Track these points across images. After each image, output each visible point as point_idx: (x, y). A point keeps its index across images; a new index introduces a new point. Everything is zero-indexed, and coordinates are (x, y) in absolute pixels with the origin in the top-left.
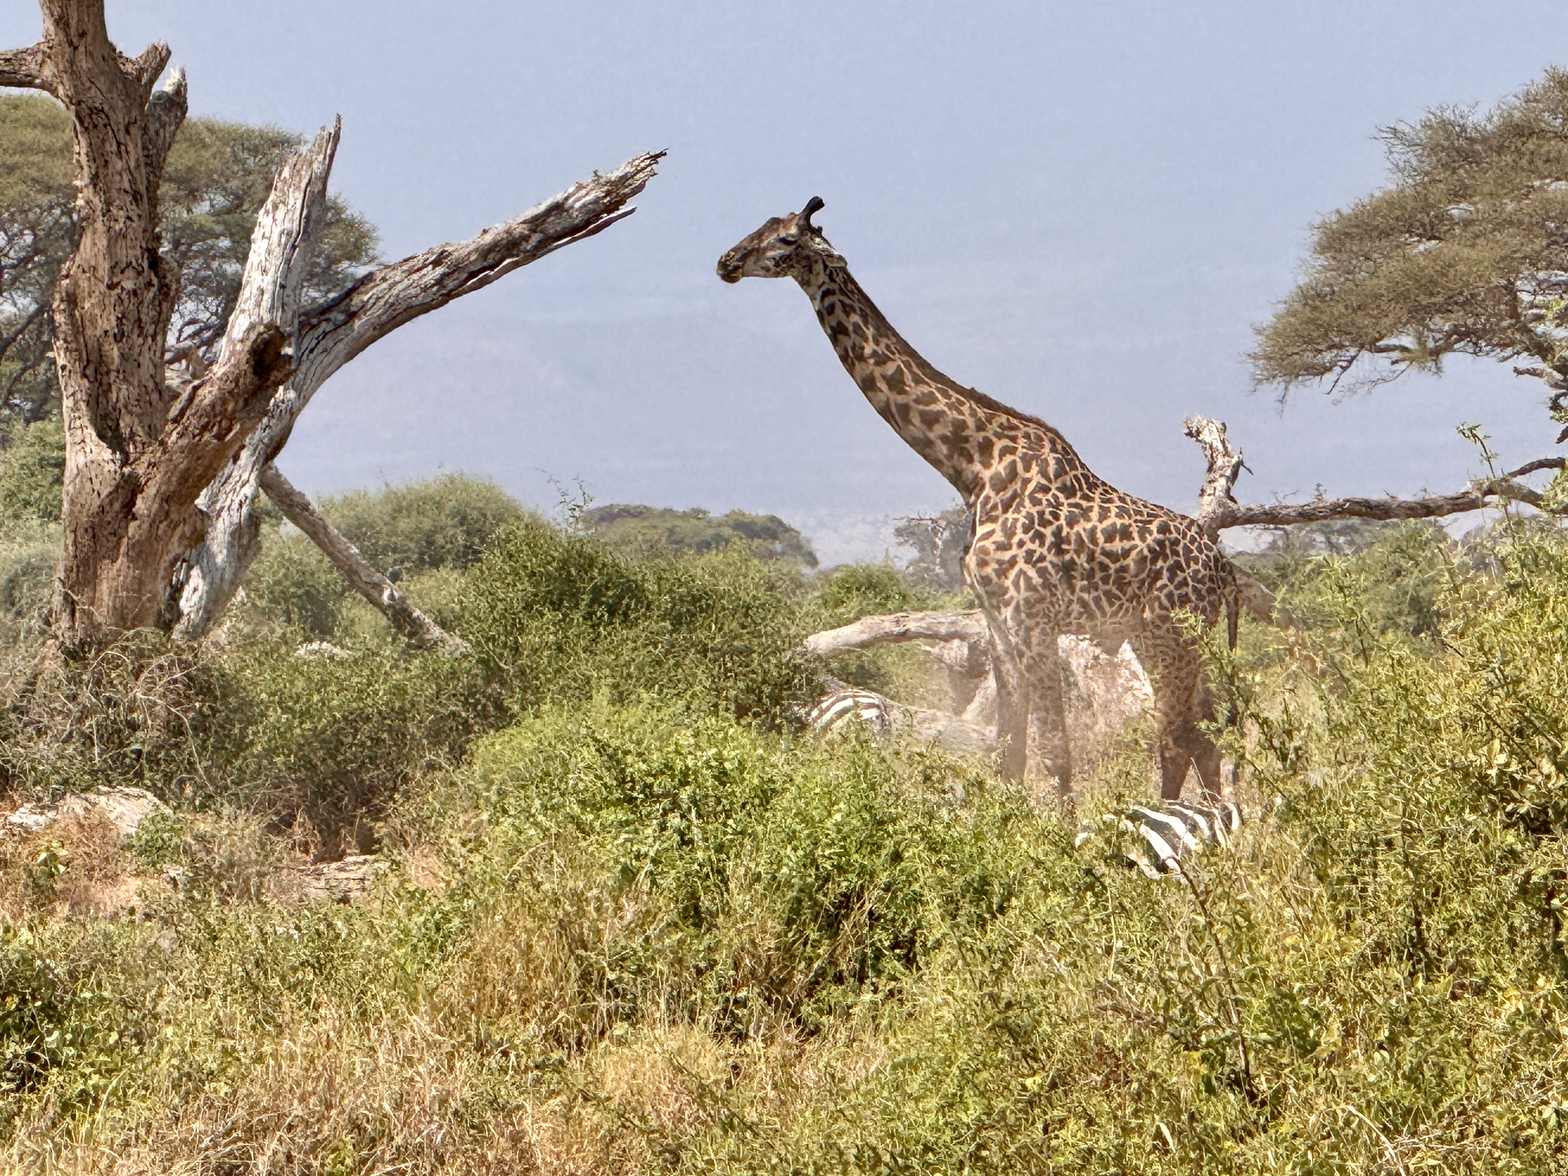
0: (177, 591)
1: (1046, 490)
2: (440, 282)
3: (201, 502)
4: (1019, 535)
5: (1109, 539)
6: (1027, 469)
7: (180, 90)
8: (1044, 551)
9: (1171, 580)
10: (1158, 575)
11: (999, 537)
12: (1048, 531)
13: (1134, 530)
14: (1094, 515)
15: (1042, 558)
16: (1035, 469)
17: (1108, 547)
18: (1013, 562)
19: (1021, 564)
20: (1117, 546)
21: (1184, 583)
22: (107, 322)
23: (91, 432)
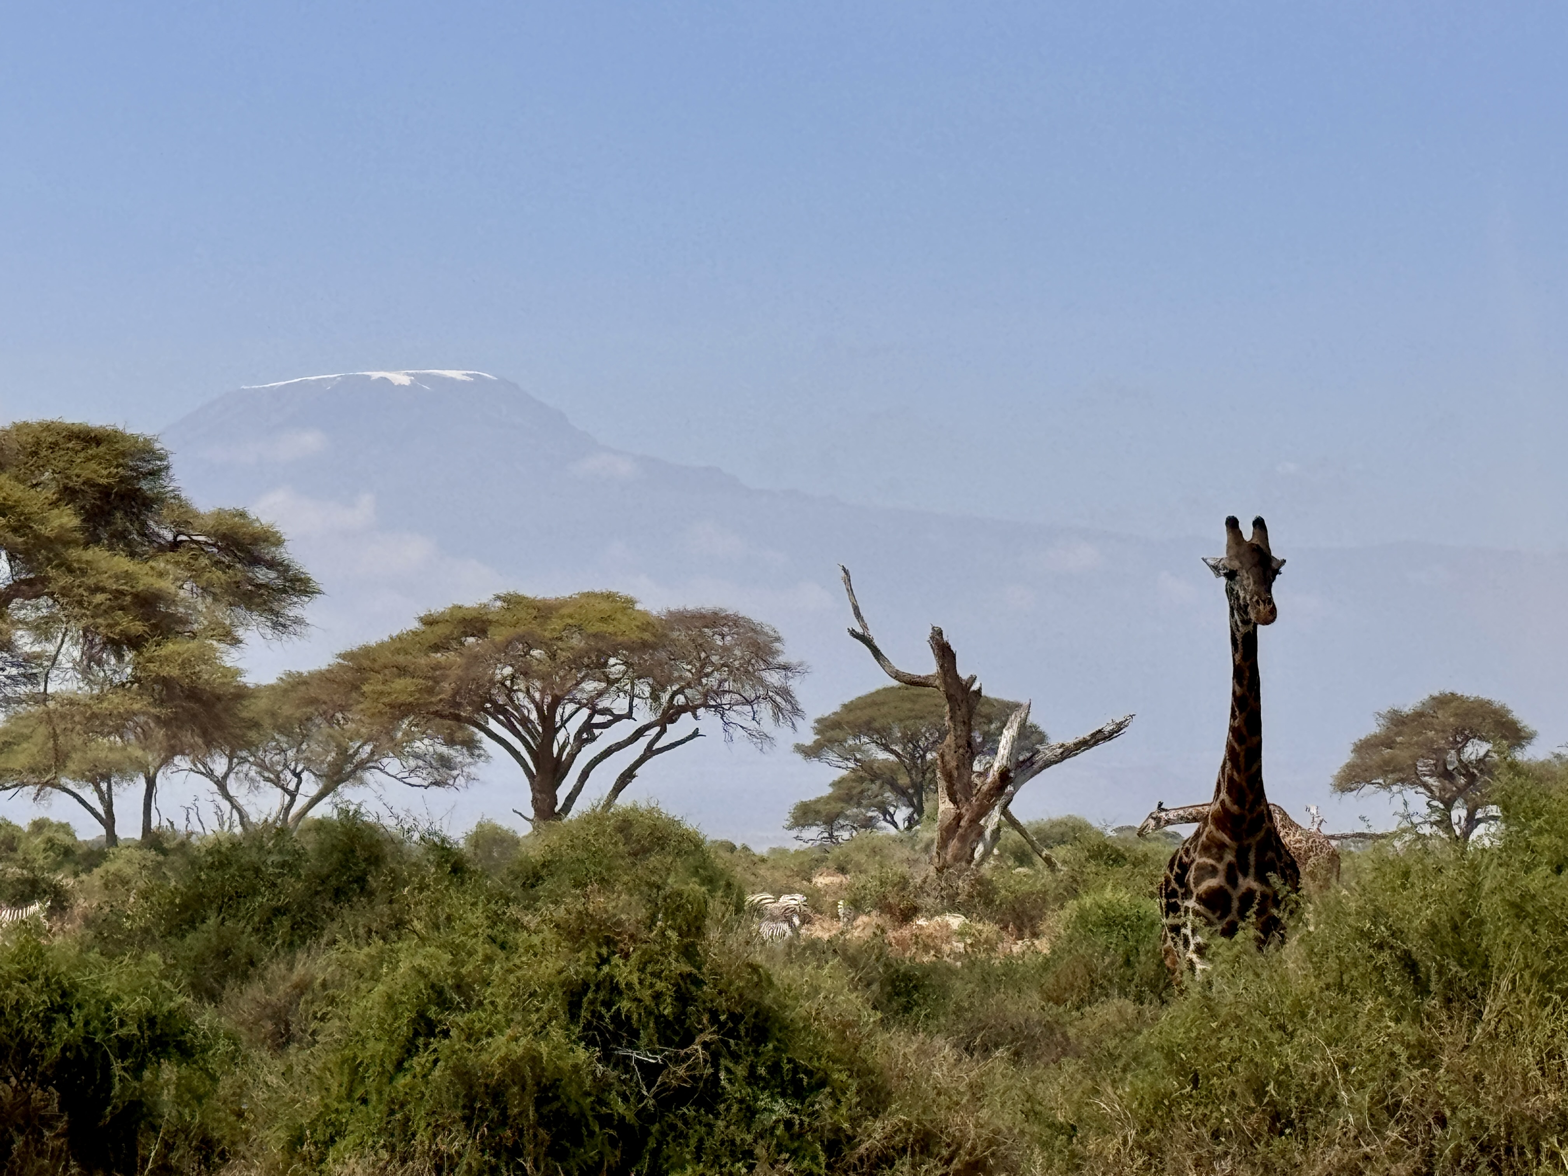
0: (973, 850)
2: (1062, 753)
3: (982, 822)
7: (980, 689)
22: (954, 764)
23: (947, 799)
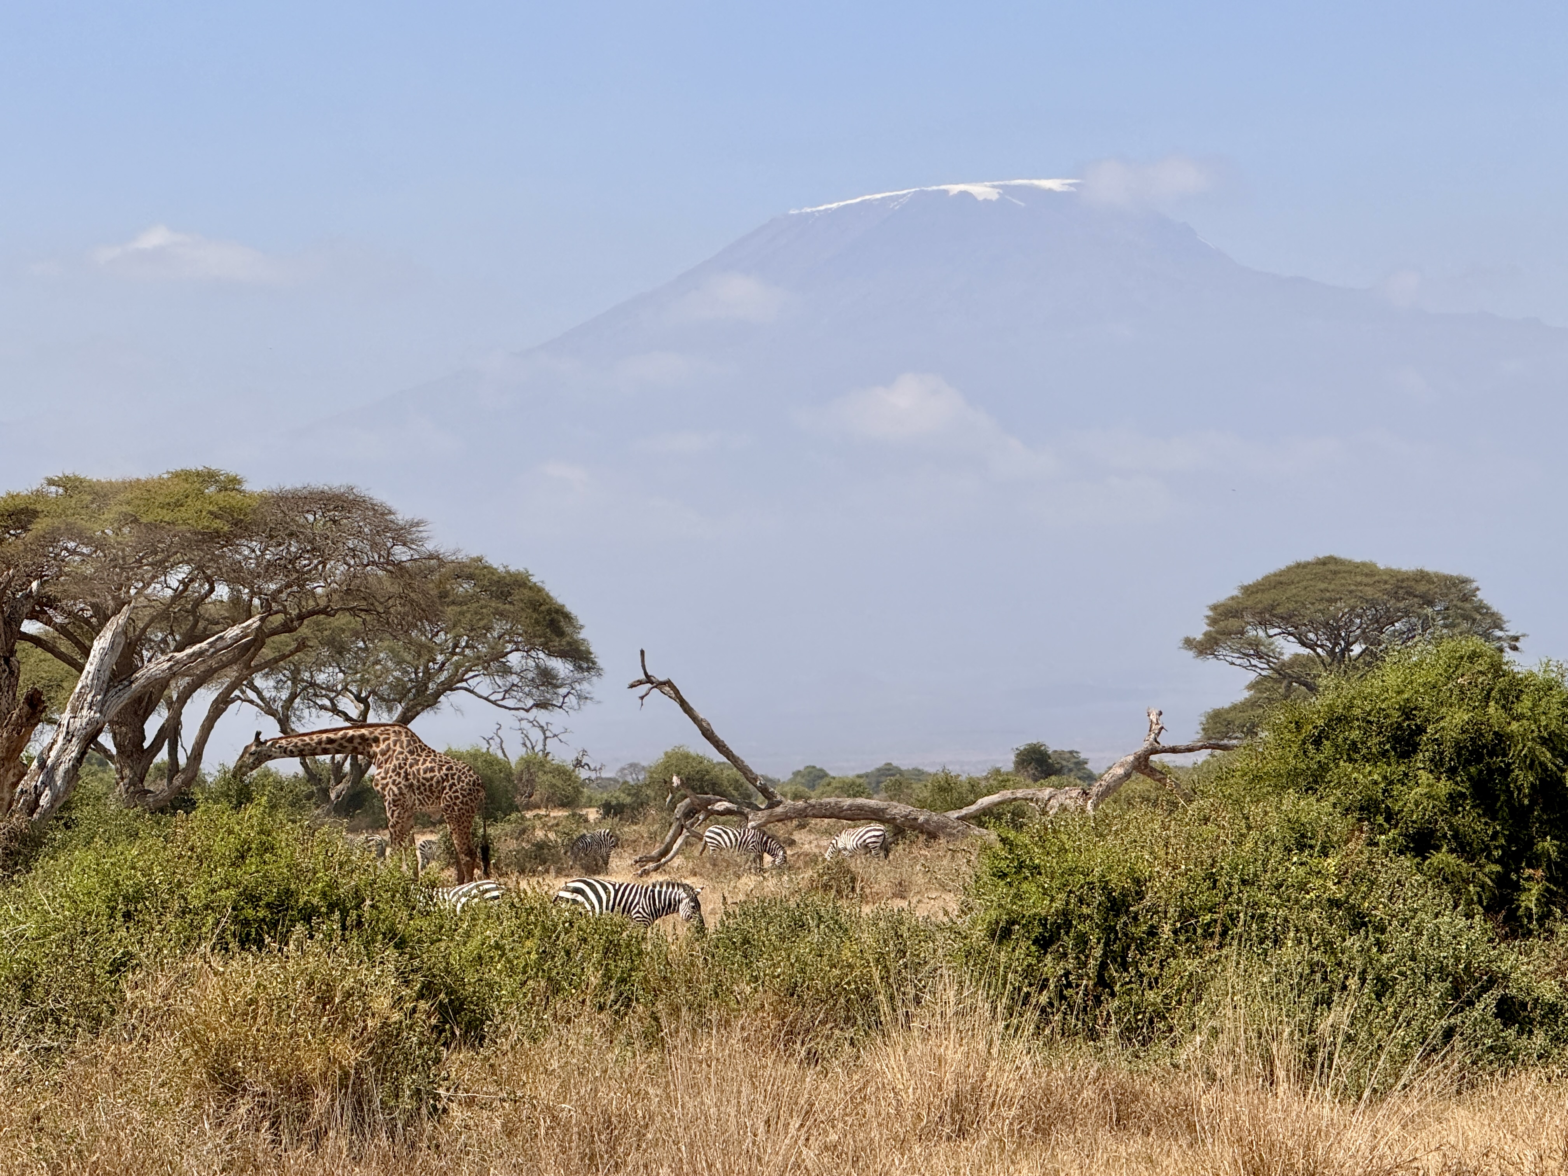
1: (402, 753)
4: (390, 773)
5: (425, 773)
6: (395, 745)
8: (400, 780)
9: (450, 790)
10: (444, 788)
11: (383, 775)
12: (402, 771)
13: (436, 769)
14: (420, 763)
15: (400, 783)
16: (398, 745)
17: (425, 776)
18: (387, 784)
19: (390, 785)
20: (428, 775)
21: (456, 791)
